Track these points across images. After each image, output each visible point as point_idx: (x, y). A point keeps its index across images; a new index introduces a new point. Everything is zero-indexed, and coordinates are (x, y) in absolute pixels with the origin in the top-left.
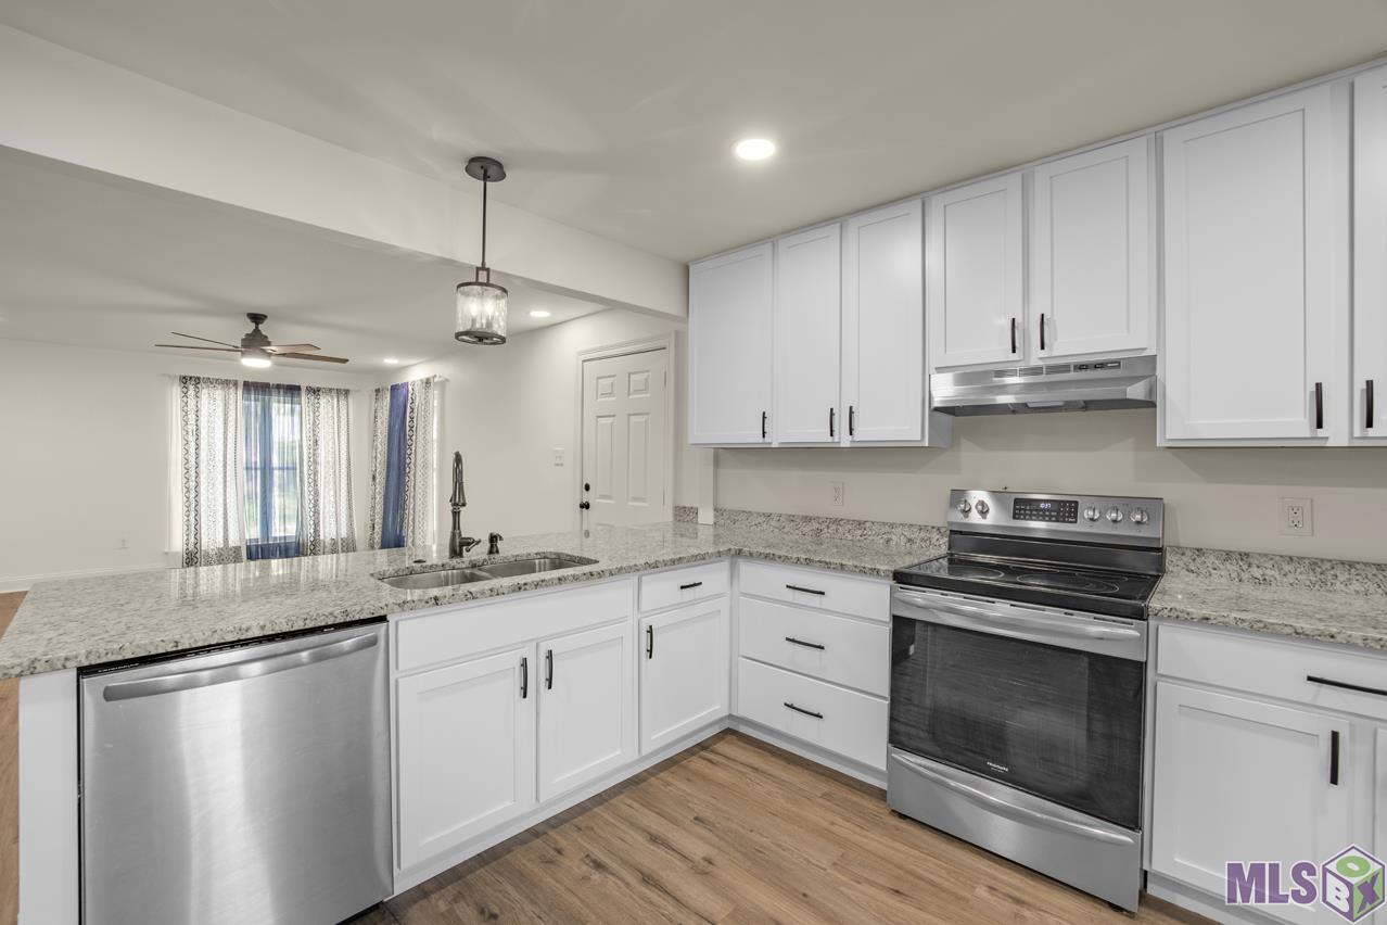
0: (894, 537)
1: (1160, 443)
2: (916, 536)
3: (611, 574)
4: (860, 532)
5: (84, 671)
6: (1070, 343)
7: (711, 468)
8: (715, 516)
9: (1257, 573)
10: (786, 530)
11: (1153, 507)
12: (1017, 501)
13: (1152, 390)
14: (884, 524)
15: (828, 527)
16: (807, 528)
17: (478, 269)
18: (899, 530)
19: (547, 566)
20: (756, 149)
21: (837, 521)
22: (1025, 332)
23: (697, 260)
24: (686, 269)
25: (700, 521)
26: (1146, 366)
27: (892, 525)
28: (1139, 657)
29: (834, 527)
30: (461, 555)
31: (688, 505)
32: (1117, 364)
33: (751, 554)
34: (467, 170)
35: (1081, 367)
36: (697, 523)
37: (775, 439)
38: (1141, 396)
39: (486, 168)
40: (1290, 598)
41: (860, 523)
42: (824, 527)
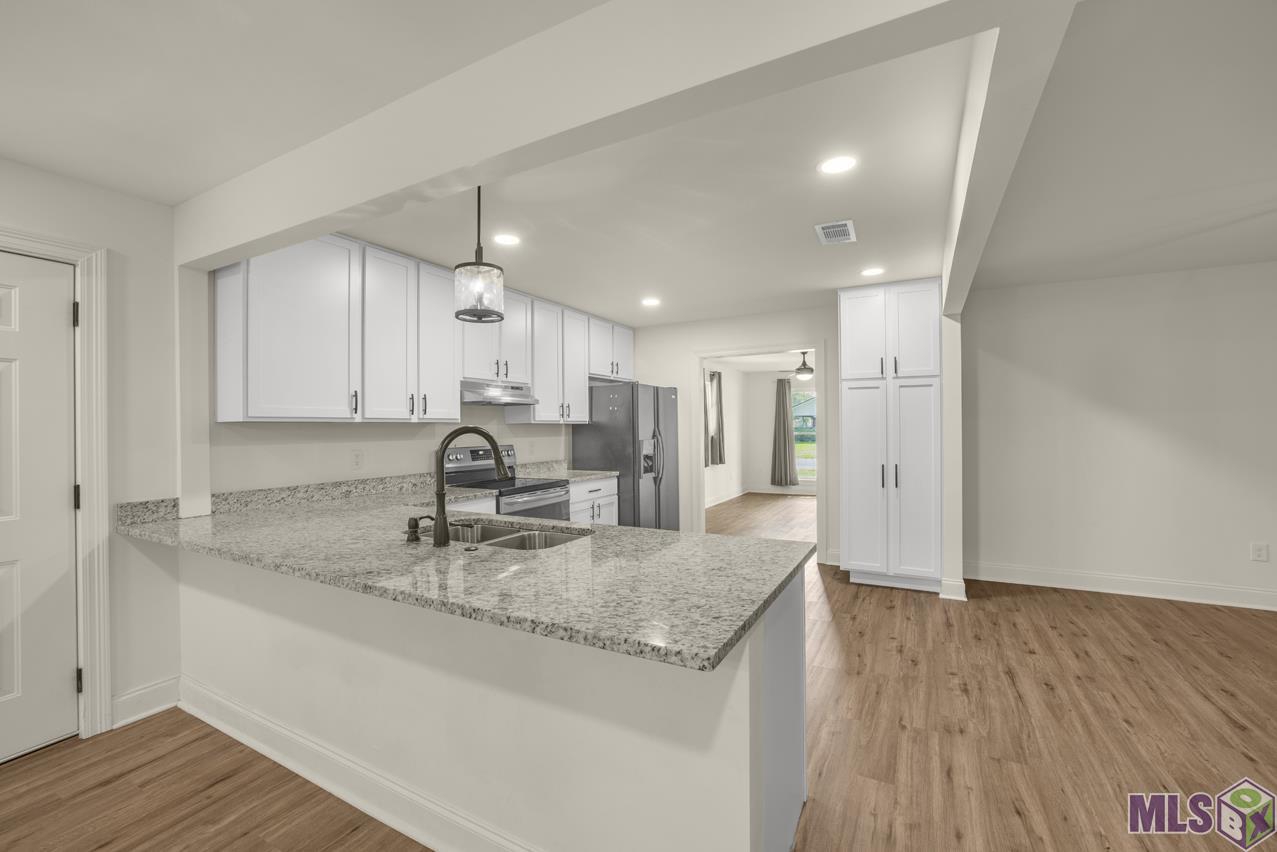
0: (405, 485)
1: (532, 422)
4: (381, 486)
8: (213, 503)
14: (399, 477)
15: (356, 488)
16: (337, 493)
18: (408, 480)
21: (364, 482)
25: (182, 514)
27: (404, 477)
29: (361, 486)
32: (522, 389)
35: (512, 388)
36: (177, 519)
41: (382, 480)
42: (352, 488)
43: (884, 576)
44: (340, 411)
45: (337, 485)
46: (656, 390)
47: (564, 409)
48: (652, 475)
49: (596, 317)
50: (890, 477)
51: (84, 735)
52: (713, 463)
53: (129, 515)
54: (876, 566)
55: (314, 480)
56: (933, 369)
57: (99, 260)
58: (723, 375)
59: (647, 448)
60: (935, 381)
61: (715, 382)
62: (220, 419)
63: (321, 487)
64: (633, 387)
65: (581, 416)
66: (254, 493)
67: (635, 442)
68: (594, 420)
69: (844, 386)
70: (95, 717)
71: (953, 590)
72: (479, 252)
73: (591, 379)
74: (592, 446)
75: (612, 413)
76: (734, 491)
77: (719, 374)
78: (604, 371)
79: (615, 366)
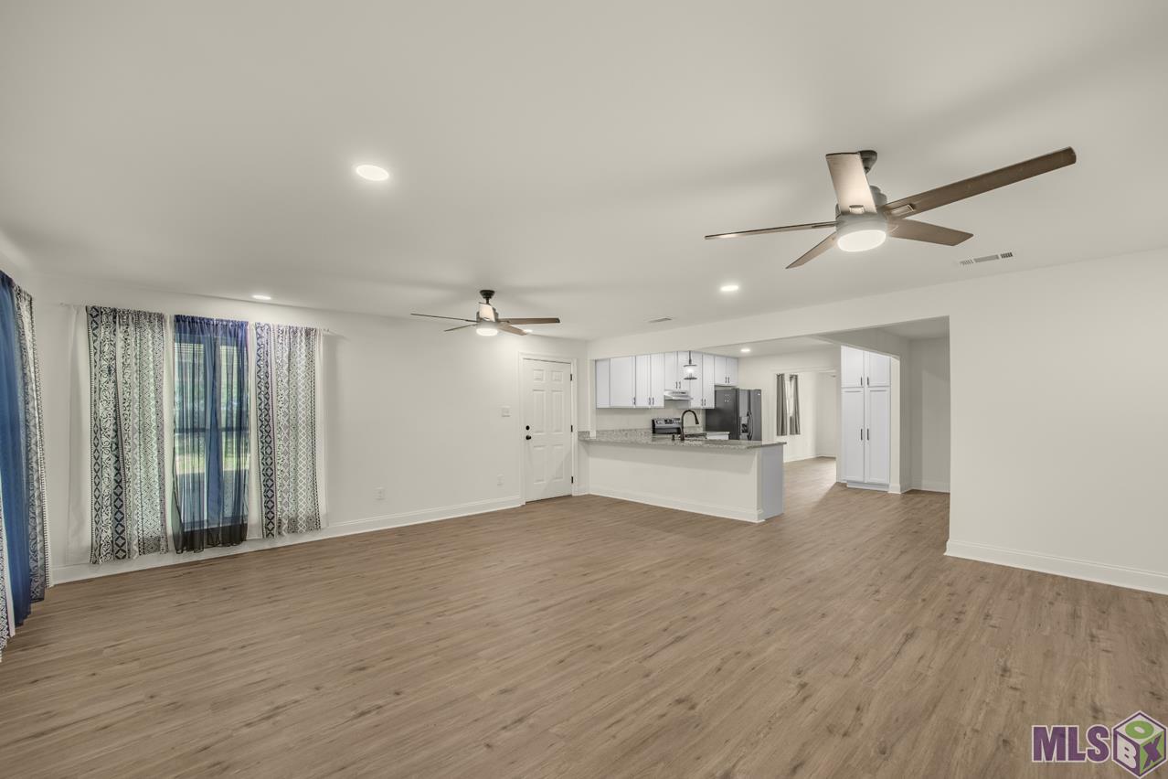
7: (594, 415)
8: (597, 434)
14: (641, 428)
25: (590, 436)
43: (863, 483)
44: (630, 404)
45: (624, 430)
46: (749, 391)
47: (703, 401)
48: (746, 434)
49: (718, 356)
50: (865, 435)
51: (573, 495)
52: (791, 433)
53: (581, 434)
54: (859, 478)
55: (618, 428)
56: (886, 382)
57: (575, 361)
58: (799, 377)
59: (744, 420)
60: (888, 389)
61: (793, 381)
62: (599, 406)
63: (620, 431)
64: (736, 391)
65: (711, 405)
67: (738, 419)
68: (717, 406)
69: (843, 390)
70: (576, 491)
71: (895, 488)
72: (690, 361)
73: (715, 386)
74: (716, 420)
75: (727, 402)
76: (809, 453)
77: (796, 376)
78: (723, 382)
79: (728, 379)
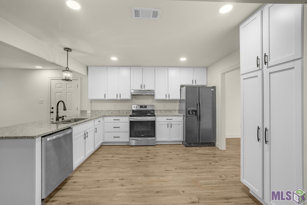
1: (155, 99)
2: (128, 112)
3: (89, 120)
4: (119, 112)
5: (42, 137)
6: (147, 88)
7: (90, 103)
8: (91, 112)
9: (162, 112)
10: (106, 113)
11: (153, 106)
12: (140, 106)
13: (154, 94)
14: (123, 110)
17: (66, 68)
19: (74, 121)
20: (114, 59)
21: (115, 111)
22: (142, 86)
23: (90, 66)
24: (88, 67)
26: (153, 91)
27: (124, 110)
28: (155, 120)
30: (59, 120)
31: (84, 110)
32: (151, 91)
33: (107, 116)
34: (64, 49)
35: (148, 91)
36: (87, 113)
37: (106, 98)
38: (153, 94)
39: (68, 50)
40: (164, 114)
41: (119, 111)
42: (113, 112)
46: (199, 88)
47: (167, 96)
49: (184, 67)
55: (105, 110)
65: (175, 97)
66: (96, 111)
79: (194, 81)
